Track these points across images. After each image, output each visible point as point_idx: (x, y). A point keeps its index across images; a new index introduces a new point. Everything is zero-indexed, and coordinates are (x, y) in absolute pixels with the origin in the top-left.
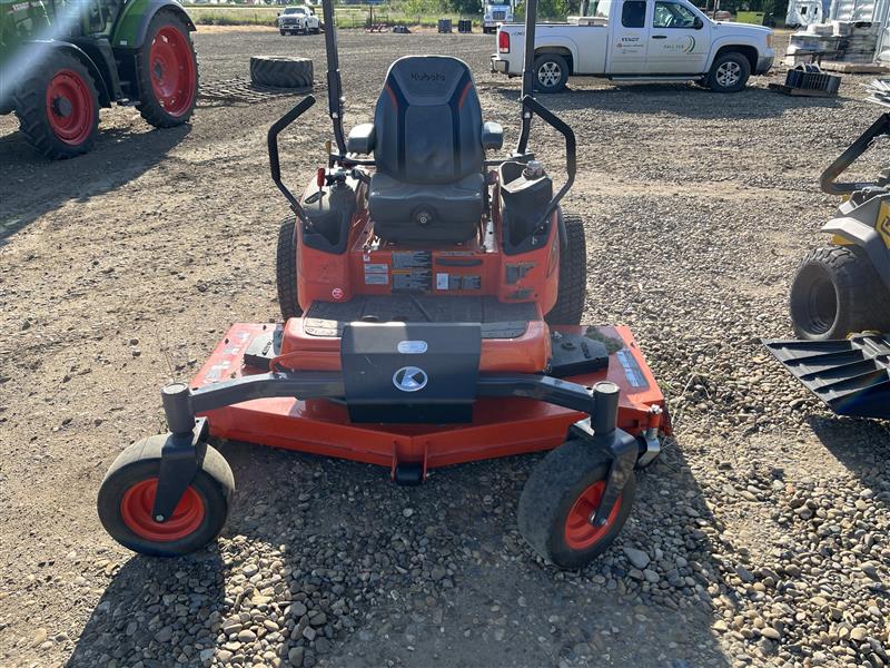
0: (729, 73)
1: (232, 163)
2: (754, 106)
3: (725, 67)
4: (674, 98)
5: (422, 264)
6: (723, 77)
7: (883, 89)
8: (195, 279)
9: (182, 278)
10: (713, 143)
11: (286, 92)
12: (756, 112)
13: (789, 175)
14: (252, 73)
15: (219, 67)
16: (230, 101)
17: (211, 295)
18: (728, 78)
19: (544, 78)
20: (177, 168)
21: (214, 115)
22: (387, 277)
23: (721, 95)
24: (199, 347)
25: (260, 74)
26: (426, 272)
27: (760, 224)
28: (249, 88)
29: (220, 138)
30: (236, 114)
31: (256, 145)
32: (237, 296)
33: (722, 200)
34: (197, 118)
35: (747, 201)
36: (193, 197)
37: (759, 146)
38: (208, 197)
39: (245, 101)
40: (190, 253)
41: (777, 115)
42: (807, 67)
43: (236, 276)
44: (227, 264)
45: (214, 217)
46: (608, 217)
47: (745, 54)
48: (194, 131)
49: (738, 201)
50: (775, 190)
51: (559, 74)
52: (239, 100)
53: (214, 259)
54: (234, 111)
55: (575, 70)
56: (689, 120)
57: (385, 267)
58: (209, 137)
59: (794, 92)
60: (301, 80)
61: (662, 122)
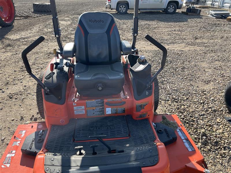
0: (171, 9)
1: (26, 40)
2: (180, 18)
3: (170, 7)
4: (157, 16)
5: (100, 105)
6: (170, 10)
7: (213, 13)
8: (8, 92)
9: (3, 92)
10: (173, 31)
11: (44, 14)
12: (181, 20)
13: (197, 41)
14: (34, 8)
15: (24, 6)
16: (27, 17)
17: (14, 100)
18: (171, 10)
19: (121, 10)
20: (7, 42)
21: (21, 22)
22: (84, 111)
23: (170, 15)
24: (7, 129)
25: (36, 8)
26: (102, 108)
27: (196, 59)
28: (33, 13)
29: (23, 30)
30: (28, 21)
31: (35, 33)
32: (24, 100)
33: (182, 51)
34: (16, 23)
35: (189, 50)
36: (11, 54)
37: (186, 31)
38: (16, 54)
39: (31, 17)
40: (7, 79)
41: (187, 21)
42: (192, 7)
43: (24, 90)
44: (21, 84)
45: (18, 62)
46: (150, 58)
47: (175, 3)
48: (14, 28)
49: (187, 51)
50: (196, 47)
51: (125, 9)
52: (29, 17)
53: (17, 82)
54: (28, 20)
55: (130, 8)
56: (164, 23)
57: (83, 107)
58: (19, 30)
59: (189, 14)
60: (49, 10)
61: (157, 24)
